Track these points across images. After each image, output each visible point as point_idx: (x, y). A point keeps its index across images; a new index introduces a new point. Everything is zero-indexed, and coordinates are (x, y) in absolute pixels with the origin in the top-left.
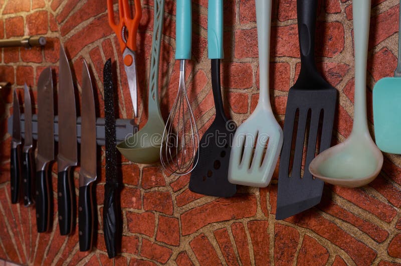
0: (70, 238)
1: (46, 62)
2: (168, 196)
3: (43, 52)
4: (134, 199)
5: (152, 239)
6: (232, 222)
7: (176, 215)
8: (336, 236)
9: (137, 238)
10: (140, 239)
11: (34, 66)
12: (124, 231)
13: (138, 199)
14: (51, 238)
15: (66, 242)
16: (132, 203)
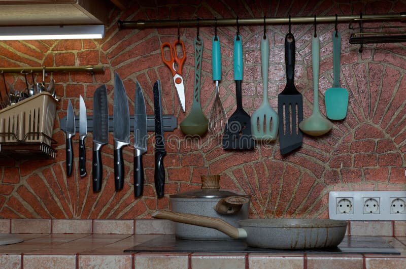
0: (118, 193)
1: (97, 82)
2: (200, 157)
3: (94, 76)
4: (174, 161)
5: (189, 183)
6: (244, 164)
7: (206, 166)
8: (303, 163)
9: (177, 183)
10: (179, 184)
11: (85, 85)
12: (166, 181)
13: (177, 161)
14: (99, 196)
15: (114, 196)
16: (172, 163)
